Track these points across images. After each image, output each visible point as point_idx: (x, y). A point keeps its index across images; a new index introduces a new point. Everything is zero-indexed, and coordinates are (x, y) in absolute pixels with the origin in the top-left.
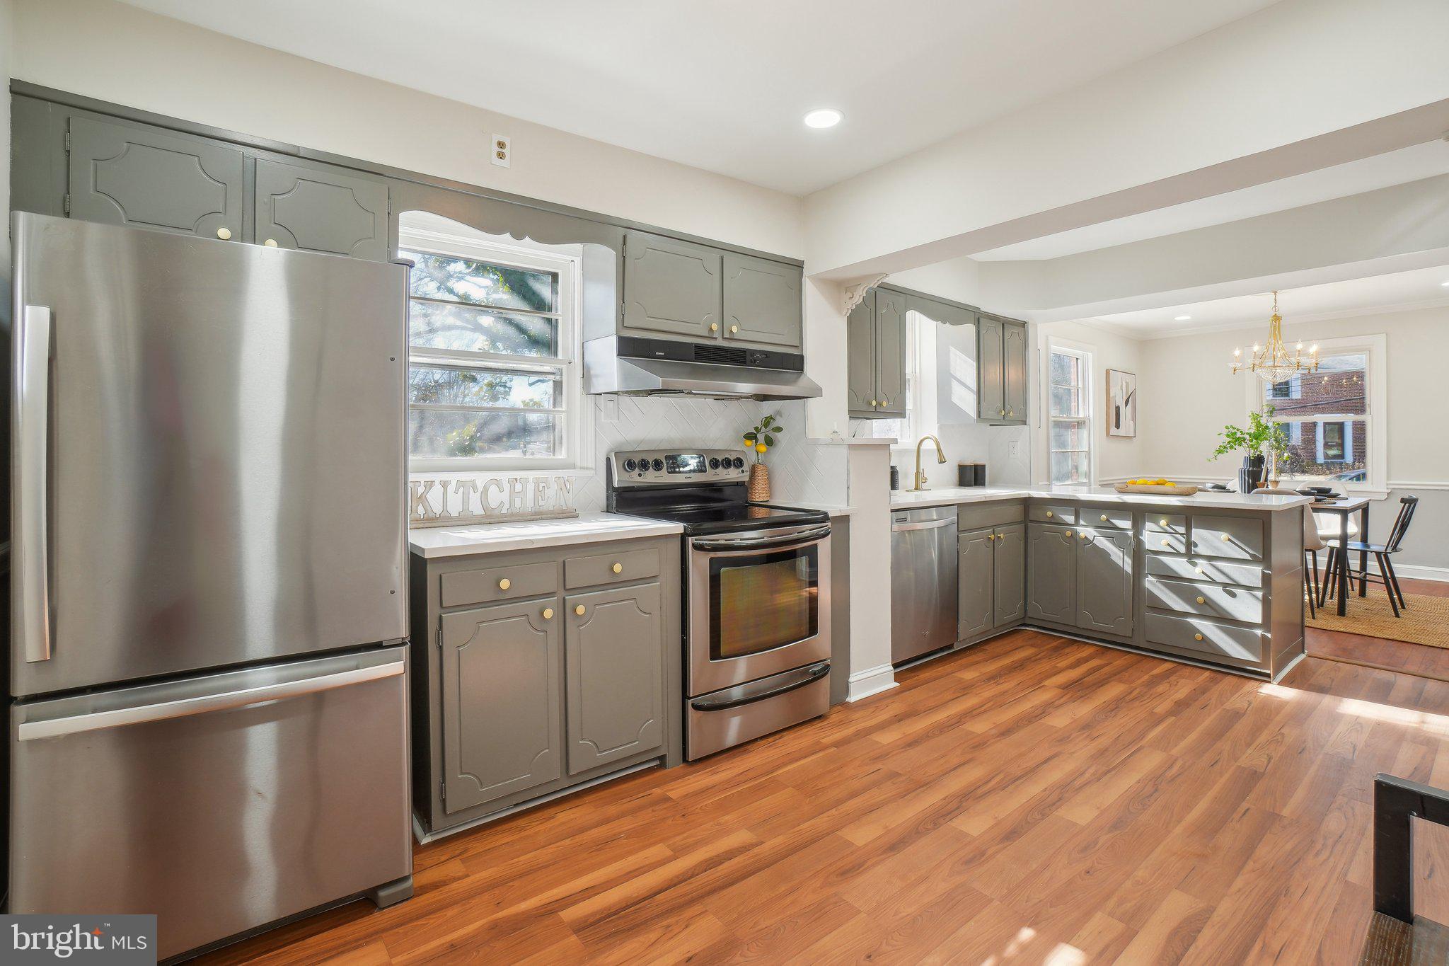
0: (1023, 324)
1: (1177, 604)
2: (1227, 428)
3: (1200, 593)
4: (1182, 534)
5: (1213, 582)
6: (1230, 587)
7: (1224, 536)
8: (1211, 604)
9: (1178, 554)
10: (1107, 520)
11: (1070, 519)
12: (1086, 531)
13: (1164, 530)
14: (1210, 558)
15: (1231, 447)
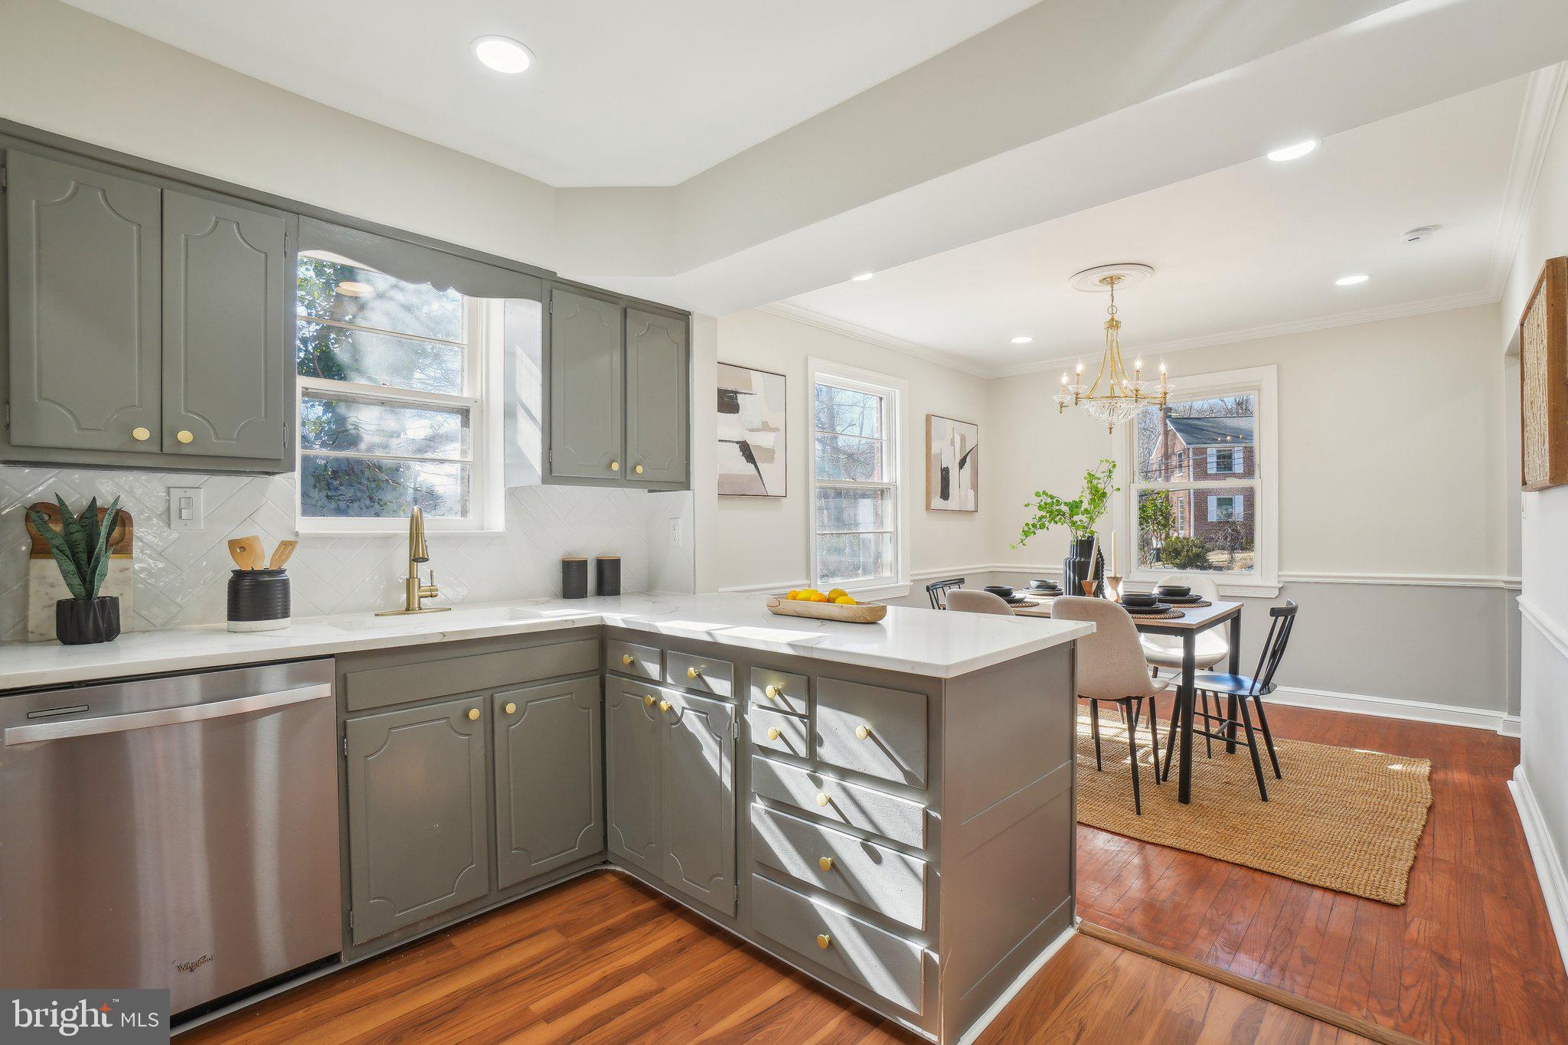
0: (684, 316)
1: (796, 866)
2: (1038, 495)
3: (829, 849)
4: (801, 716)
5: (847, 824)
6: (872, 839)
7: (860, 726)
8: (845, 874)
9: (793, 757)
10: (699, 676)
11: (653, 669)
12: (673, 697)
13: (776, 705)
14: (844, 773)
15: (1042, 527)
